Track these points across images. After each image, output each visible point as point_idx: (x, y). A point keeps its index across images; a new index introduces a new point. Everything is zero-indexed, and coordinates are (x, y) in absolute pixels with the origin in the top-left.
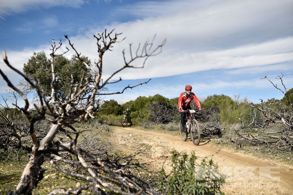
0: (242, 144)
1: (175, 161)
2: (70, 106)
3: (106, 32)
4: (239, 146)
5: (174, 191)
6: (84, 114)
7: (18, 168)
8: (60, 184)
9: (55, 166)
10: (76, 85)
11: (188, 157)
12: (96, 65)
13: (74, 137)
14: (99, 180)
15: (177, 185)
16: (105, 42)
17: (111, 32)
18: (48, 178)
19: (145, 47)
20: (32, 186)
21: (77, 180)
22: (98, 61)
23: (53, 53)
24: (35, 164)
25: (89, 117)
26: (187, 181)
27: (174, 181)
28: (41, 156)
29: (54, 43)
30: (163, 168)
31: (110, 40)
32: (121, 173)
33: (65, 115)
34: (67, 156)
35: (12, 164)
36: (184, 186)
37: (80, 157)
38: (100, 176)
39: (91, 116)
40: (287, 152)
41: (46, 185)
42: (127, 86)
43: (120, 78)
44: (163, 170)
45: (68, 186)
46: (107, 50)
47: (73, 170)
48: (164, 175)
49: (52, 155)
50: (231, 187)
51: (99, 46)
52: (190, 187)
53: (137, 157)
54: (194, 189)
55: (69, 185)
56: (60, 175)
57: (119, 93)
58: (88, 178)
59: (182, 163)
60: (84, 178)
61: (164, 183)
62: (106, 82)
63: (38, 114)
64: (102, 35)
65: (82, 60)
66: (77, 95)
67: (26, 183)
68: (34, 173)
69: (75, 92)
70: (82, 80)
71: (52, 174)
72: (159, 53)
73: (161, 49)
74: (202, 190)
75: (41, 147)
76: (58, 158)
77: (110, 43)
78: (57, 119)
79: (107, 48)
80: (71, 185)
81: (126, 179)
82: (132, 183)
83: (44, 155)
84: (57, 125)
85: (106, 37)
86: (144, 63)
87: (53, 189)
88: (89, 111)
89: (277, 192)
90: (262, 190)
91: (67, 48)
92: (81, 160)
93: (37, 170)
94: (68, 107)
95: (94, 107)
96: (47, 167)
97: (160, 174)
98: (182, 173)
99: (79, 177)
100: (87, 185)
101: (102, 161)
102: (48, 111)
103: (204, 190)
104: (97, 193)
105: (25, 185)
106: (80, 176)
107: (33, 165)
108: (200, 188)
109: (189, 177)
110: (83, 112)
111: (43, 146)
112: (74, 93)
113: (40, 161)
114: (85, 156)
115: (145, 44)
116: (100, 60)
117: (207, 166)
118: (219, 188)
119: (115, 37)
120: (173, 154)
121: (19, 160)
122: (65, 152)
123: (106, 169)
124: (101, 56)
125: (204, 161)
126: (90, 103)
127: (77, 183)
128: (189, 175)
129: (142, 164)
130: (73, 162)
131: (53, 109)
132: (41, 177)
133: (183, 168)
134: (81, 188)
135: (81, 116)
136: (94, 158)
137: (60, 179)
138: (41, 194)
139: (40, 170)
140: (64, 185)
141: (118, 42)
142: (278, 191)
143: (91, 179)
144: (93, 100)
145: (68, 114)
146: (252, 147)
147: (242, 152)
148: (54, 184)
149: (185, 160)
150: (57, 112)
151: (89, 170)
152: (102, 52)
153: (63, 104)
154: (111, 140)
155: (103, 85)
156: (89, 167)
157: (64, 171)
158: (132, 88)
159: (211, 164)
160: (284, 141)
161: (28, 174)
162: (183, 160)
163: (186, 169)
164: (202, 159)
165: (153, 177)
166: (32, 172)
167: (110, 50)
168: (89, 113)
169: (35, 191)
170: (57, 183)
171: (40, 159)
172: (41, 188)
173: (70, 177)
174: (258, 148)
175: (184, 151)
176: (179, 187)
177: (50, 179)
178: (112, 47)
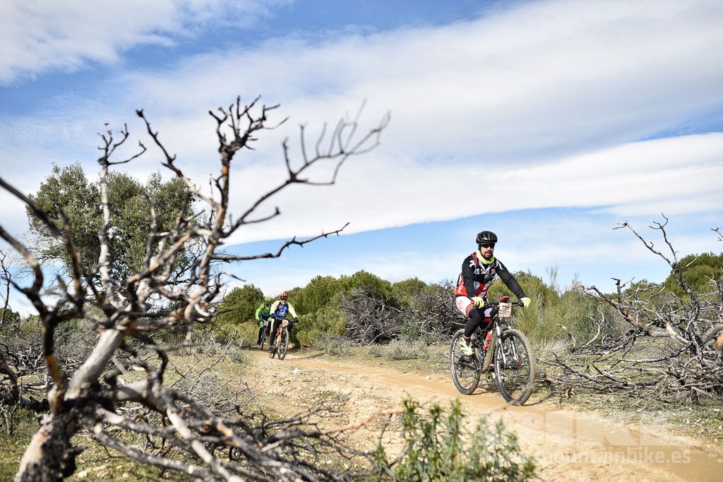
0: (573, 390)
1: (410, 424)
2: (148, 288)
3: (240, 102)
4: (566, 395)
6: (182, 307)
7: (9, 454)
9: (107, 441)
10: (162, 234)
11: (444, 414)
12: (214, 183)
16: (236, 126)
17: (253, 104)
18: (86, 475)
19: (338, 133)
22: (220, 174)
23: (107, 157)
24: (54, 435)
25: (195, 315)
26: (441, 476)
27: (409, 475)
28: (70, 414)
29: (110, 133)
30: (380, 444)
31: (249, 121)
32: (274, 455)
33: (135, 307)
34: (137, 417)
37: (172, 412)
39: (201, 312)
40: (682, 407)
42: (290, 241)
43: (277, 209)
44: (381, 449)
46: (241, 147)
48: (384, 463)
49: (100, 411)
51: (222, 139)
53: (313, 419)
56: (118, 468)
57: (270, 256)
58: (191, 469)
59: (428, 430)
62: (240, 223)
64: (230, 109)
65: (179, 173)
66: (166, 256)
68: (51, 457)
69: (159, 252)
70: (178, 221)
71: (98, 466)
72: (371, 149)
73: (378, 137)
75: (72, 390)
76: (115, 419)
77: (250, 130)
78: (115, 315)
79: (241, 141)
83: (79, 413)
84: (117, 337)
85: (239, 117)
86: (336, 173)
88: (194, 299)
91: (142, 146)
92: (176, 421)
93: (60, 448)
94: (143, 288)
95: (207, 291)
97: (374, 458)
98: (429, 455)
99: (169, 467)
101: (228, 425)
106: (172, 463)
107: (49, 437)
109: (447, 466)
110: (182, 301)
111: (75, 388)
113: (69, 427)
114: (184, 414)
115: (339, 125)
116: (225, 171)
117: (492, 435)
119: (261, 116)
120: (405, 408)
121: (11, 433)
122: (131, 409)
123: (238, 443)
124: (226, 163)
125: (483, 421)
126: (197, 279)
128: (450, 461)
129: (327, 434)
130: (153, 428)
132: (71, 469)
133: (432, 442)
135: (174, 313)
136: (208, 417)
137: (118, 478)
139: (69, 450)
141: (268, 128)
143: (199, 472)
144: (207, 273)
145: (143, 306)
146: (597, 397)
147: (572, 407)
149: (436, 422)
150: (114, 304)
151: (199, 448)
152: (228, 153)
153: (130, 279)
155: (234, 229)
156: (196, 439)
157: (130, 453)
158: (303, 245)
159: (499, 432)
160: (674, 378)
161: (37, 461)
162: (431, 421)
163: (438, 445)
164: (478, 418)
165: (355, 473)
166: (48, 454)
167: (249, 148)
168: (195, 304)
171: (69, 423)
173: (143, 472)
174: (612, 399)
175: (433, 401)
177: (92, 480)
178: (253, 140)
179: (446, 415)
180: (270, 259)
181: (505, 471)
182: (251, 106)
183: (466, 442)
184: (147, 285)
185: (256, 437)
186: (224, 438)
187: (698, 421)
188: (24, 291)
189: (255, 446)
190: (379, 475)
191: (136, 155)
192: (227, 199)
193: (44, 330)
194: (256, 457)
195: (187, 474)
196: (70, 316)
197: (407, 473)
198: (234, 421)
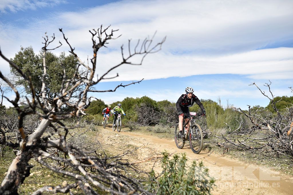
0: (229, 149)
1: (165, 162)
2: (62, 102)
3: (102, 27)
4: (226, 151)
5: (164, 193)
6: (75, 110)
7: (1, 164)
8: (46, 181)
9: (43, 163)
10: (68, 80)
11: (179, 158)
13: (64, 134)
14: (90, 178)
15: (167, 187)
16: (100, 37)
17: (107, 28)
18: (33, 175)
19: (144, 44)
20: (18, 183)
21: (63, 178)
22: (93, 57)
23: (46, 47)
24: (22, 160)
25: (80, 114)
26: (177, 183)
27: (164, 182)
28: (28, 152)
29: (47, 37)
30: (153, 169)
31: (106, 36)
32: (110, 172)
33: (56, 110)
34: (54, 153)
36: (174, 187)
37: (70, 154)
38: (90, 175)
39: (83, 113)
40: (272, 158)
41: (31, 183)
42: (120, 85)
44: (153, 171)
45: (53, 184)
46: (102, 46)
47: (60, 168)
48: (154, 177)
49: (41, 151)
50: (217, 191)
51: (94, 42)
52: (180, 190)
53: (125, 157)
54: (185, 191)
55: (55, 183)
56: (46, 172)
57: (111, 91)
58: (77, 176)
59: (172, 164)
60: (73, 176)
61: (153, 184)
62: (102, 78)
64: (98, 30)
65: (76, 56)
66: (70, 90)
67: (12, 179)
68: (20, 169)
69: (66, 88)
70: (74, 75)
71: (37, 171)
72: (157, 51)
73: (161, 46)
74: (192, 192)
75: (29, 142)
76: (46, 155)
77: (106, 39)
78: (49, 113)
79: (102, 44)
80: (57, 183)
81: (116, 179)
82: (123, 182)
83: (32, 151)
84: (48, 121)
85: (101, 33)
86: (142, 60)
87: (38, 186)
88: (80, 108)
91: (60, 43)
92: (71, 157)
93: (24, 166)
94: (59, 102)
95: (86, 104)
96: (32, 164)
97: (150, 175)
98: (172, 175)
99: (68, 175)
100: (77, 183)
101: (92, 159)
102: (38, 105)
103: (195, 192)
104: (87, 192)
105: (11, 182)
106: (69, 173)
107: (20, 161)
108: (191, 191)
109: (179, 179)
110: (75, 108)
111: (31, 141)
113: (28, 157)
114: (74, 154)
115: (145, 40)
116: (95, 56)
118: (209, 191)
119: (111, 34)
120: (164, 155)
121: (2, 156)
122: (52, 150)
123: (97, 167)
124: (95, 52)
125: (194, 163)
126: (81, 99)
127: (63, 181)
128: (180, 177)
129: (131, 164)
130: (62, 159)
131: (43, 104)
132: (28, 174)
133: (173, 169)
134: (70, 186)
135: (71, 113)
136: (84, 156)
137: (46, 177)
138: (26, 192)
139: (28, 166)
140: (50, 183)
141: (113, 39)
143: (80, 177)
144: (86, 97)
145: (59, 110)
146: (238, 152)
147: (228, 156)
148: (39, 181)
149: (176, 162)
150: (47, 108)
151: (80, 168)
152: (96, 48)
153: (55, 99)
154: (99, 139)
155: (98, 81)
156: (80, 165)
157: (52, 168)
158: (125, 87)
160: (270, 147)
161: (15, 170)
162: (173, 161)
163: (176, 171)
164: (193, 162)
165: (141, 179)
166: (19, 168)
167: (105, 47)
168: (81, 110)
169: (20, 188)
170: (43, 181)
171: (28, 155)
172: (26, 185)
173: (56, 175)
174: (244, 154)
175: (175, 153)
176: (169, 188)
177: (35, 177)
178: (107, 43)
179: (180, 159)
180: (111, 92)
181: (203, 182)
182: (107, 29)
183: (188, 170)
184: (61, 101)
185: (103, 164)
186: (91, 165)
188: (12, 102)
189: (103, 168)
190: (152, 182)
191: (58, 47)
192: (95, 67)
193: (19, 117)
194: (104, 173)
195: (75, 178)
196: (30, 113)
197: (163, 181)
198: (95, 158)
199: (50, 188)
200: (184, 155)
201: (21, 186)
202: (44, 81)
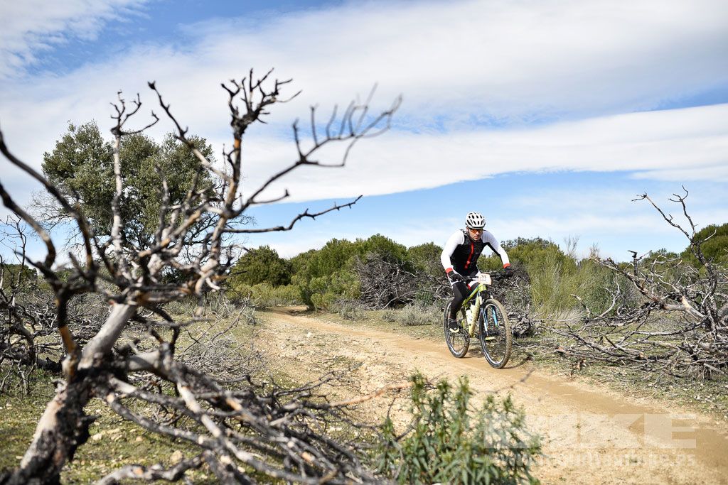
0: (585, 361)
1: (418, 400)
2: (160, 261)
3: (253, 75)
4: (578, 367)
5: (416, 475)
6: (193, 280)
7: (26, 414)
8: (132, 453)
9: (120, 410)
10: (174, 207)
11: (452, 390)
12: (226, 157)
13: (168, 337)
14: (230, 445)
15: (423, 460)
16: (248, 100)
17: (266, 77)
18: (100, 438)
19: (349, 115)
20: (61, 459)
21: (173, 444)
22: (232, 149)
23: (119, 126)
24: (68, 404)
25: (206, 288)
26: (447, 451)
27: (415, 449)
28: (84, 383)
29: (123, 102)
30: (388, 416)
31: (261, 96)
32: (283, 427)
33: (147, 281)
34: (151, 384)
35: (11, 403)
36: (441, 461)
37: (182, 386)
38: (232, 436)
39: (212, 285)
40: (694, 383)
41: (95, 457)
42: (302, 213)
43: (287, 191)
44: (389, 423)
45: (150, 459)
46: (253, 121)
47: (164, 419)
48: (391, 435)
49: (113, 381)
50: (555, 467)
51: (235, 111)
52: (456, 465)
53: (325, 389)
54: (465, 469)
55: (154, 456)
56: (131, 431)
57: (282, 229)
58: (201, 440)
59: (436, 405)
60: (191, 440)
61: (390, 455)
62: (250, 201)
63: (77, 278)
64: (243, 83)
65: (191, 146)
66: (177, 232)
67: (45, 450)
68: (65, 425)
69: (172, 225)
70: (189, 195)
71: (112, 428)
72: (382, 132)
74: (484, 472)
75: (85, 360)
76: (127, 389)
77: (263, 104)
78: (127, 290)
79: (253, 115)
80: (157, 457)
81: (297, 444)
82: (312, 454)
83: (92, 382)
84: (129, 308)
85: (251, 89)
86: (346, 156)
87: (112, 466)
88: (205, 272)
89: (670, 480)
90: (633, 474)
91: (155, 116)
92: (185, 394)
93: (74, 417)
94: (155, 262)
95: (219, 265)
96: (98, 411)
97: (382, 431)
98: (436, 430)
99: (179, 436)
100: (200, 456)
101: (238, 397)
102: (104, 271)
103: (491, 473)
104: (224, 478)
105: (44, 456)
106: (183, 433)
107: (63, 405)
108: (480, 468)
109: (453, 441)
111: (89, 358)
112: (170, 228)
113: (82, 395)
114: (195, 385)
115: (349, 108)
116: (236, 146)
117: (499, 414)
118: (527, 468)
119: (274, 91)
120: (414, 384)
121: (28, 394)
122: (144, 376)
123: (248, 416)
124: (238, 137)
125: (490, 400)
126: (208, 252)
127: (173, 451)
128: (454, 436)
129: (336, 407)
130: (164, 399)
131: (116, 265)
132: (85, 437)
133: (439, 417)
134: (184, 465)
135: (185, 285)
136: (217, 391)
137: (132, 442)
138: (82, 480)
139: (82, 419)
140: (142, 456)
141: (281, 102)
142: (670, 476)
143: (209, 442)
144: (218, 246)
145: (154, 280)
146: (609, 369)
147: (584, 379)
148: (116, 453)
149: (444, 398)
150: (126, 275)
151: (206, 420)
152: (240, 126)
153: (142, 254)
154: (261, 346)
155: (244, 208)
156: (206, 413)
157: (142, 422)
158: (315, 218)
159: (507, 409)
160: (687, 354)
161: (52, 428)
162: (438, 397)
163: (445, 420)
164: (485, 397)
165: (364, 441)
166: (63, 422)
167: (261, 122)
168: (206, 277)
169: (69, 471)
170: (124, 453)
171: (83, 391)
172: (83, 463)
173: (156, 437)
174: (624, 372)
175: (441, 377)
176: (428, 464)
177: (106, 442)
178: (266, 114)
179: (454, 392)
180: (281, 232)
182: (264, 79)
183: (473, 418)
184: (159, 258)
186: (233, 412)
187: (709, 397)
188: (38, 266)
189: (265, 418)
190: (386, 449)
191: (148, 125)
192: (239, 173)
193: (57, 302)
194: (264, 432)
196: (82, 290)
197: (414, 447)
198: (244, 394)
199: (138, 471)
200: (463, 383)
201: (73, 467)
202: (118, 210)
